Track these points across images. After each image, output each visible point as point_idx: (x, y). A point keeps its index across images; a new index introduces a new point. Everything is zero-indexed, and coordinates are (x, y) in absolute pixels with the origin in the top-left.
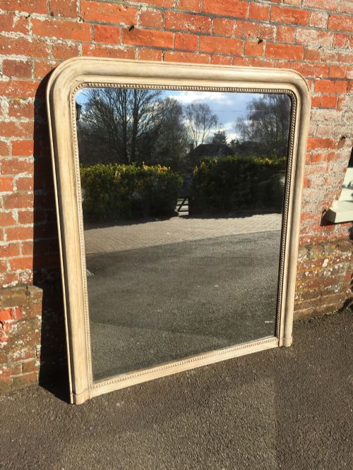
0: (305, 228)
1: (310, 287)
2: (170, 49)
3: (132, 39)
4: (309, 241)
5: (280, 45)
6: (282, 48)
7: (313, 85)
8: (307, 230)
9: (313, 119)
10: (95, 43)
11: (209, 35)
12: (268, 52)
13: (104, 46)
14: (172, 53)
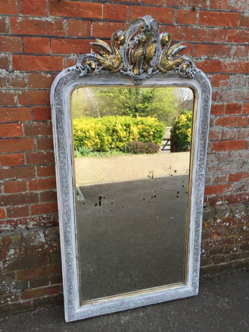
0: (243, 186)
2: (99, 20)
3: (59, 11)
4: (247, 197)
5: (214, 12)
6: (216, 15)
8: (245, 188)
10: (22, 15)
11: (139, 5)
12: (202, 20)
13: (31, 18)
14: (101, 24)
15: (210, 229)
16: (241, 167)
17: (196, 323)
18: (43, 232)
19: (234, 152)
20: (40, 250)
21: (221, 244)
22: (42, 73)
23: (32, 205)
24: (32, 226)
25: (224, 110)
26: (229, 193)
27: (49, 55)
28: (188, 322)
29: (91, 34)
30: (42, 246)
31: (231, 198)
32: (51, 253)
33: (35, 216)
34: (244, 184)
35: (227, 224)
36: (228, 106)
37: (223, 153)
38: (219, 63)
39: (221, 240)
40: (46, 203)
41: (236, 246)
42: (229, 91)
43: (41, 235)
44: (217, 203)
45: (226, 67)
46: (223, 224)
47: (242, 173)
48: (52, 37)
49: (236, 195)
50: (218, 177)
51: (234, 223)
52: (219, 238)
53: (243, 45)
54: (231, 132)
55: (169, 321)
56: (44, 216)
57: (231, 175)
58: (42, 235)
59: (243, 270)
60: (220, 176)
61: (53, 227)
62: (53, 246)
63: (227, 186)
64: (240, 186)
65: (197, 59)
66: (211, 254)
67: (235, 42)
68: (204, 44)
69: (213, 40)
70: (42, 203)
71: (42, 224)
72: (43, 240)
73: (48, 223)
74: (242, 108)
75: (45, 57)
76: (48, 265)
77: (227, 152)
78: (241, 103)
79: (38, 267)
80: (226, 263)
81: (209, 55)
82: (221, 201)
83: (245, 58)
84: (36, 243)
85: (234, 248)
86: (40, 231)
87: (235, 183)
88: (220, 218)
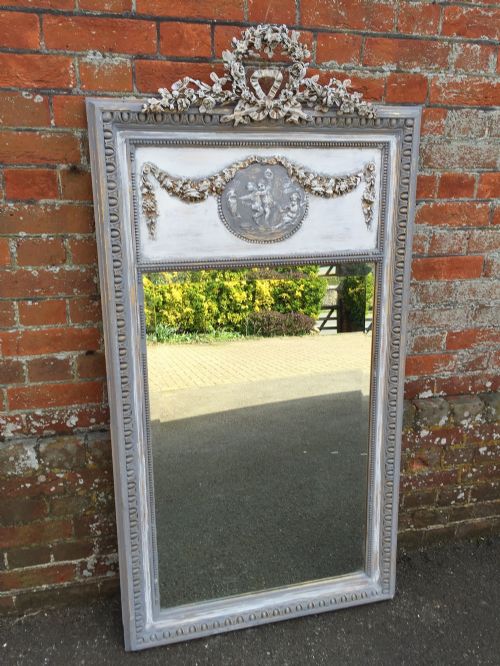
0: (480, 360)
1: (490, 476)
4: (489, 384)
7: (492, 56)
8: (484, 363)
9: (495, 132)
15: (404, 450)
16: (475, 318)
17: (367, 653)
18: (35, 448)
19: (458, 283)
20: (28, 485)
21: (429, 484)
22: (24, 93)
23: (10, 387)
24: (12, 435)
25: (434, 188)
26: (448, 374)
27: (38, 52)
28: (350, 652)
29: (134, 8)
30: (33, 478)
31: (452, 384)
32: (53, 494)
33: (17, 412)
34: (480, 354)
35: (444, 441)
36: (444, 179)
37: (433, 285)
38: (422, 82)
39: (431, 475)
40: (40, 383)
41: (462, 489)
42: (446, 146)
43: (29, 453)
44: (421, 396)
45: (438, 91)
46: (434, 439)
47: (477, 330)
48: (45, 12)
49: (463, 378)
50: (423, 339)
51: (459, 438)
52: (426, 471)
53: (477, 42)
54: (450, 237)
55: (308, 648)
56: (39, 412)
57: (451, 334)
58: (31, 454)
59: (478, 543)
60: (427, 335)
61: (58, 437)
62: (58, 478)
63: (442, 359)
64: (473, 358)
65: (373, 71)
66: (406, 506)
67: (459, 34)
68: (390, 37)
69: (408, 29)
70: (32, 384)
71: (34, 431)
72: (34, 464)
73: (46, 428)
74: (476, 186)
75: (29, 55)
76: (47, 519)
77: (442, 283)
78: (473, 173)
79: (26, 524)
80: (441, 526)
81: (401, 62)
82: (430, 391)
83: (482, 72)
84: (18, 471)
85: (458, 493)
86: (29, 444)
87: (461, 352)
88: (428, 427)
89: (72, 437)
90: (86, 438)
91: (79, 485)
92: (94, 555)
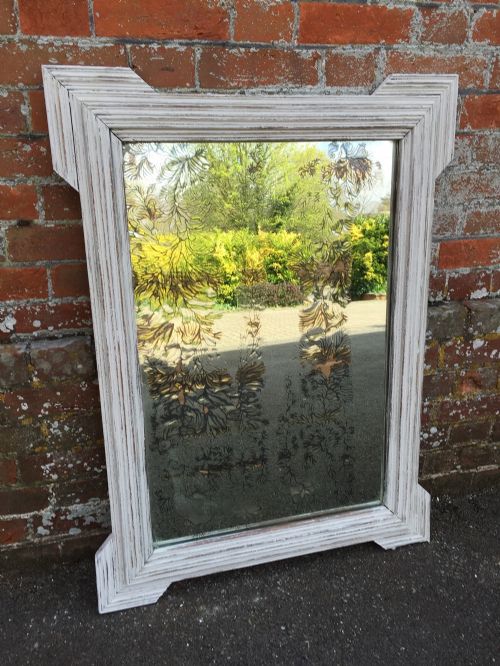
15: (451, 366)
21: (482, 412)
28: (391, 623)
37: (493, 136)
39: (484, 401)
44: (474, 295)
46: (490, 352)
50: (478, 214)
52: (478, 394)
60: (483, 210)
66: (452, 442)
80: (494, 466)
82: (484, 289)
88: (483, 335)
89: (9, 346)
90: (28, 347)
91: (22, 412)
92: (50, 507)
